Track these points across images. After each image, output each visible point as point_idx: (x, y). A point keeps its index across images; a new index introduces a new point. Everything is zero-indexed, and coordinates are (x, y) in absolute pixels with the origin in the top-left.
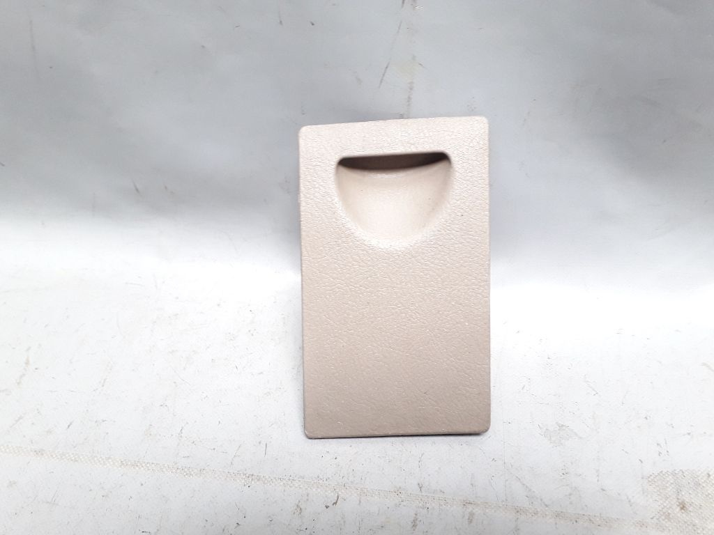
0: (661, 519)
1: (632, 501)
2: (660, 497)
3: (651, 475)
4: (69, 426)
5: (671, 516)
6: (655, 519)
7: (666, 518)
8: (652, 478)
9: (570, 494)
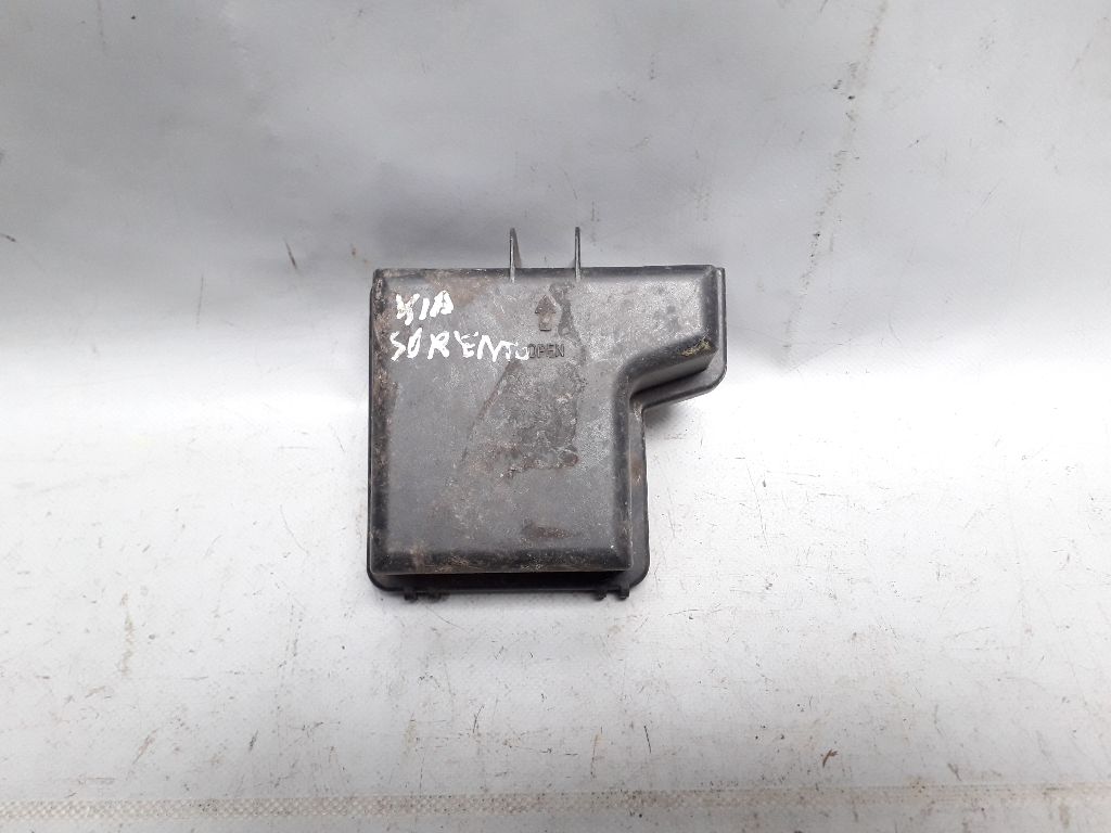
4: (252, 744)
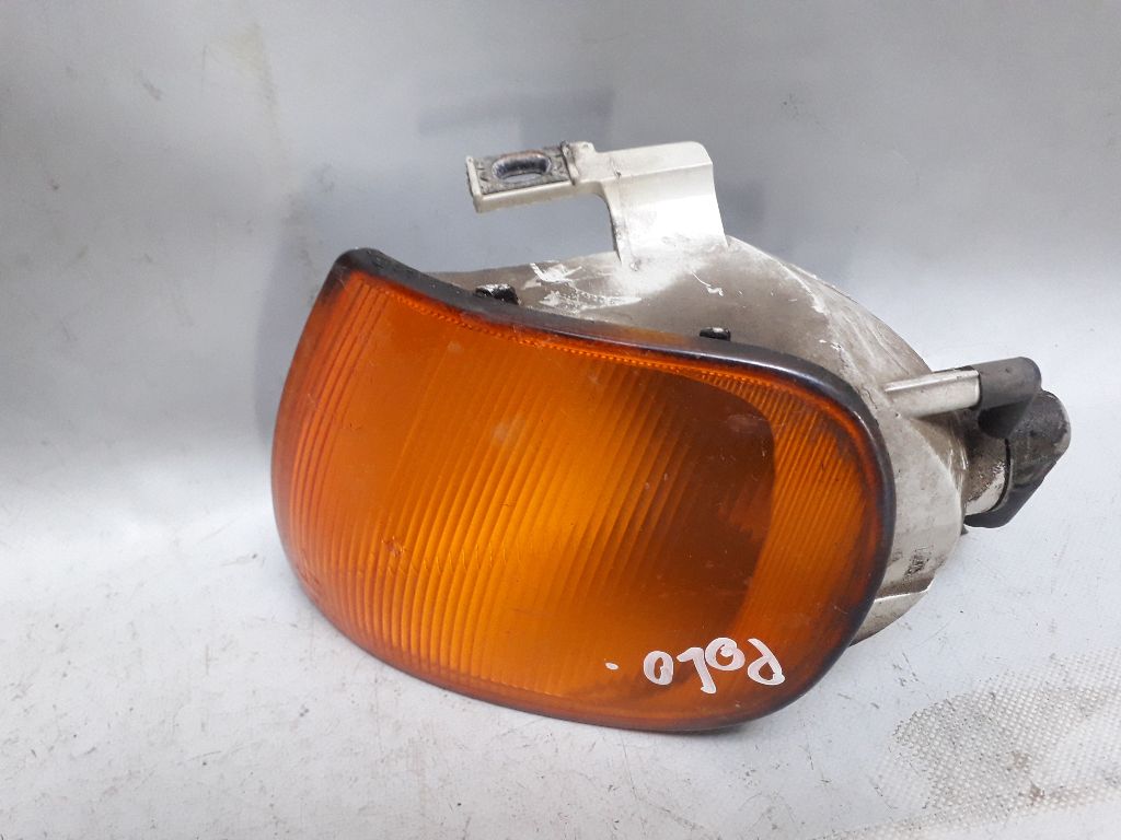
0: (940, 805)
1: (881, 786)
2: (926, 762)
3: (899, 726)
5: (955, 793)
6: (929, 806)
7: (947, 799)
8: (902, 730)
9: (769, 811)
